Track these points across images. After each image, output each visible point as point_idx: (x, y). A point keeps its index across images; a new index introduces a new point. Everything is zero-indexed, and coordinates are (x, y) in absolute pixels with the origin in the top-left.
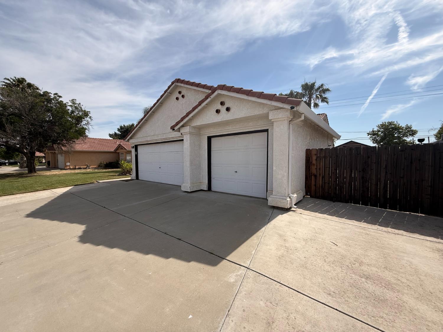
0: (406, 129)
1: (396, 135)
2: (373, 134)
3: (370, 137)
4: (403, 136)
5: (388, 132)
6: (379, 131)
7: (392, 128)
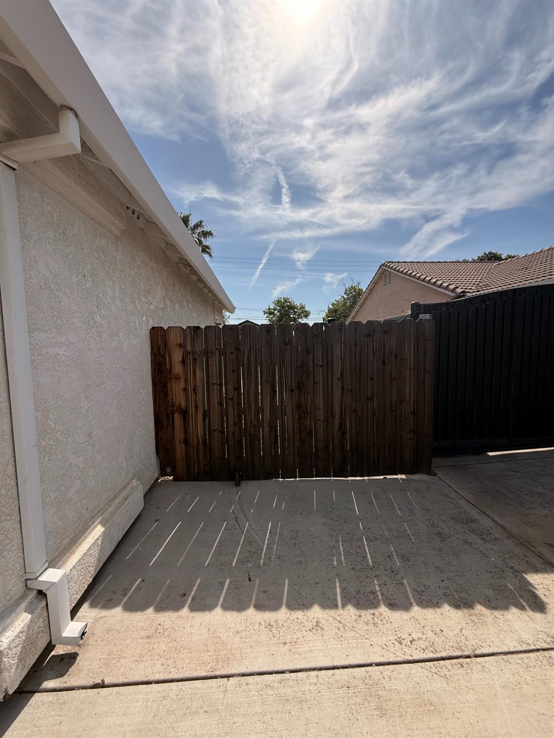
0: (301, 308)
1: (292, 316)
2: (270, 312)
3: (267, 317)
4: (298, 318)
5: (285, 312)
6: (275, 310)
7: (288, 306)
